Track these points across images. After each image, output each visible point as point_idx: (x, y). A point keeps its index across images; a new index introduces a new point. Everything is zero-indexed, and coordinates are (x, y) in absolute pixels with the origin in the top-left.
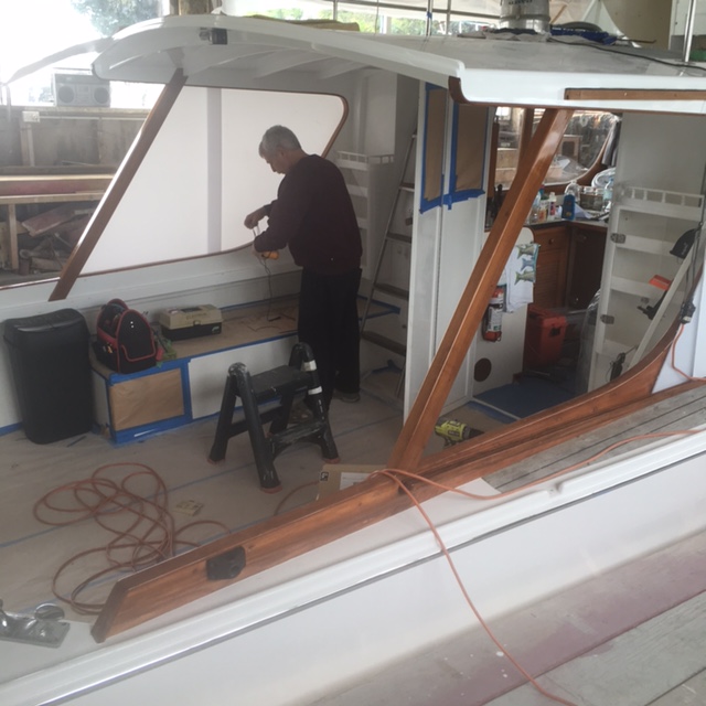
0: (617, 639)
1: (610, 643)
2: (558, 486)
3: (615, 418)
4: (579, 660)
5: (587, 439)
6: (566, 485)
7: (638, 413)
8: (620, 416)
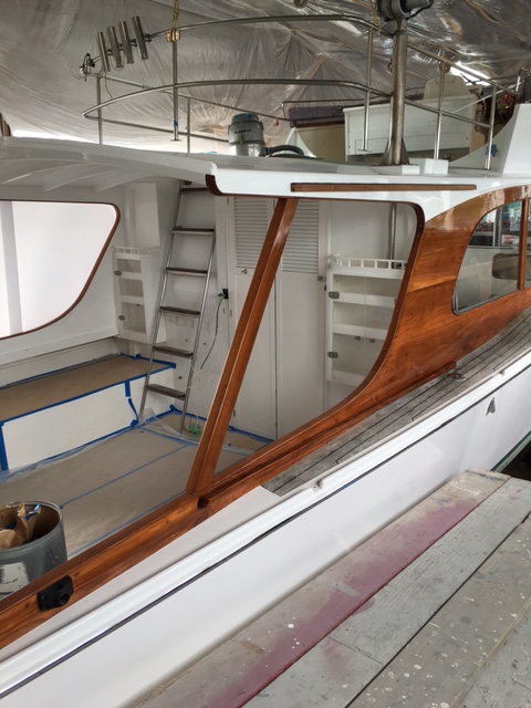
0: (376, 596)
1: (371, 600)
2: (319, 483)
3: (350, 427)
4: (351, 618)
5: (334, 445)
6: (325, 482)
7: (366, 420)
8: (353, 425)
